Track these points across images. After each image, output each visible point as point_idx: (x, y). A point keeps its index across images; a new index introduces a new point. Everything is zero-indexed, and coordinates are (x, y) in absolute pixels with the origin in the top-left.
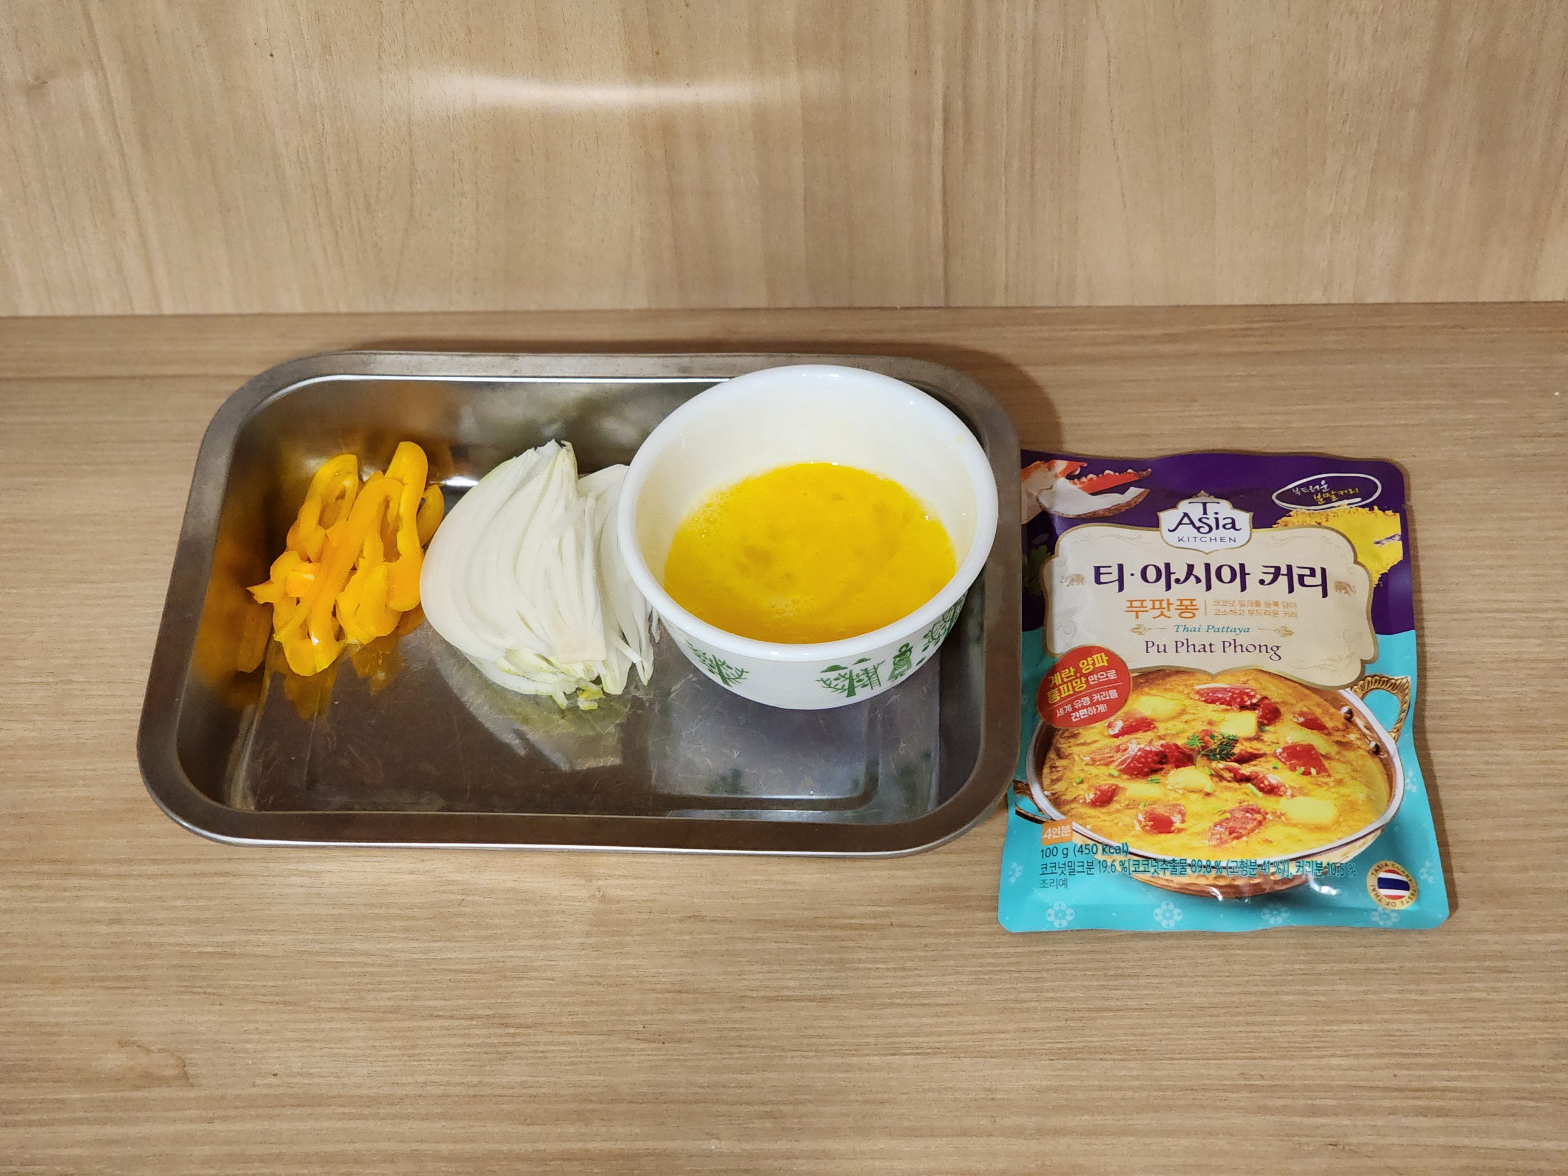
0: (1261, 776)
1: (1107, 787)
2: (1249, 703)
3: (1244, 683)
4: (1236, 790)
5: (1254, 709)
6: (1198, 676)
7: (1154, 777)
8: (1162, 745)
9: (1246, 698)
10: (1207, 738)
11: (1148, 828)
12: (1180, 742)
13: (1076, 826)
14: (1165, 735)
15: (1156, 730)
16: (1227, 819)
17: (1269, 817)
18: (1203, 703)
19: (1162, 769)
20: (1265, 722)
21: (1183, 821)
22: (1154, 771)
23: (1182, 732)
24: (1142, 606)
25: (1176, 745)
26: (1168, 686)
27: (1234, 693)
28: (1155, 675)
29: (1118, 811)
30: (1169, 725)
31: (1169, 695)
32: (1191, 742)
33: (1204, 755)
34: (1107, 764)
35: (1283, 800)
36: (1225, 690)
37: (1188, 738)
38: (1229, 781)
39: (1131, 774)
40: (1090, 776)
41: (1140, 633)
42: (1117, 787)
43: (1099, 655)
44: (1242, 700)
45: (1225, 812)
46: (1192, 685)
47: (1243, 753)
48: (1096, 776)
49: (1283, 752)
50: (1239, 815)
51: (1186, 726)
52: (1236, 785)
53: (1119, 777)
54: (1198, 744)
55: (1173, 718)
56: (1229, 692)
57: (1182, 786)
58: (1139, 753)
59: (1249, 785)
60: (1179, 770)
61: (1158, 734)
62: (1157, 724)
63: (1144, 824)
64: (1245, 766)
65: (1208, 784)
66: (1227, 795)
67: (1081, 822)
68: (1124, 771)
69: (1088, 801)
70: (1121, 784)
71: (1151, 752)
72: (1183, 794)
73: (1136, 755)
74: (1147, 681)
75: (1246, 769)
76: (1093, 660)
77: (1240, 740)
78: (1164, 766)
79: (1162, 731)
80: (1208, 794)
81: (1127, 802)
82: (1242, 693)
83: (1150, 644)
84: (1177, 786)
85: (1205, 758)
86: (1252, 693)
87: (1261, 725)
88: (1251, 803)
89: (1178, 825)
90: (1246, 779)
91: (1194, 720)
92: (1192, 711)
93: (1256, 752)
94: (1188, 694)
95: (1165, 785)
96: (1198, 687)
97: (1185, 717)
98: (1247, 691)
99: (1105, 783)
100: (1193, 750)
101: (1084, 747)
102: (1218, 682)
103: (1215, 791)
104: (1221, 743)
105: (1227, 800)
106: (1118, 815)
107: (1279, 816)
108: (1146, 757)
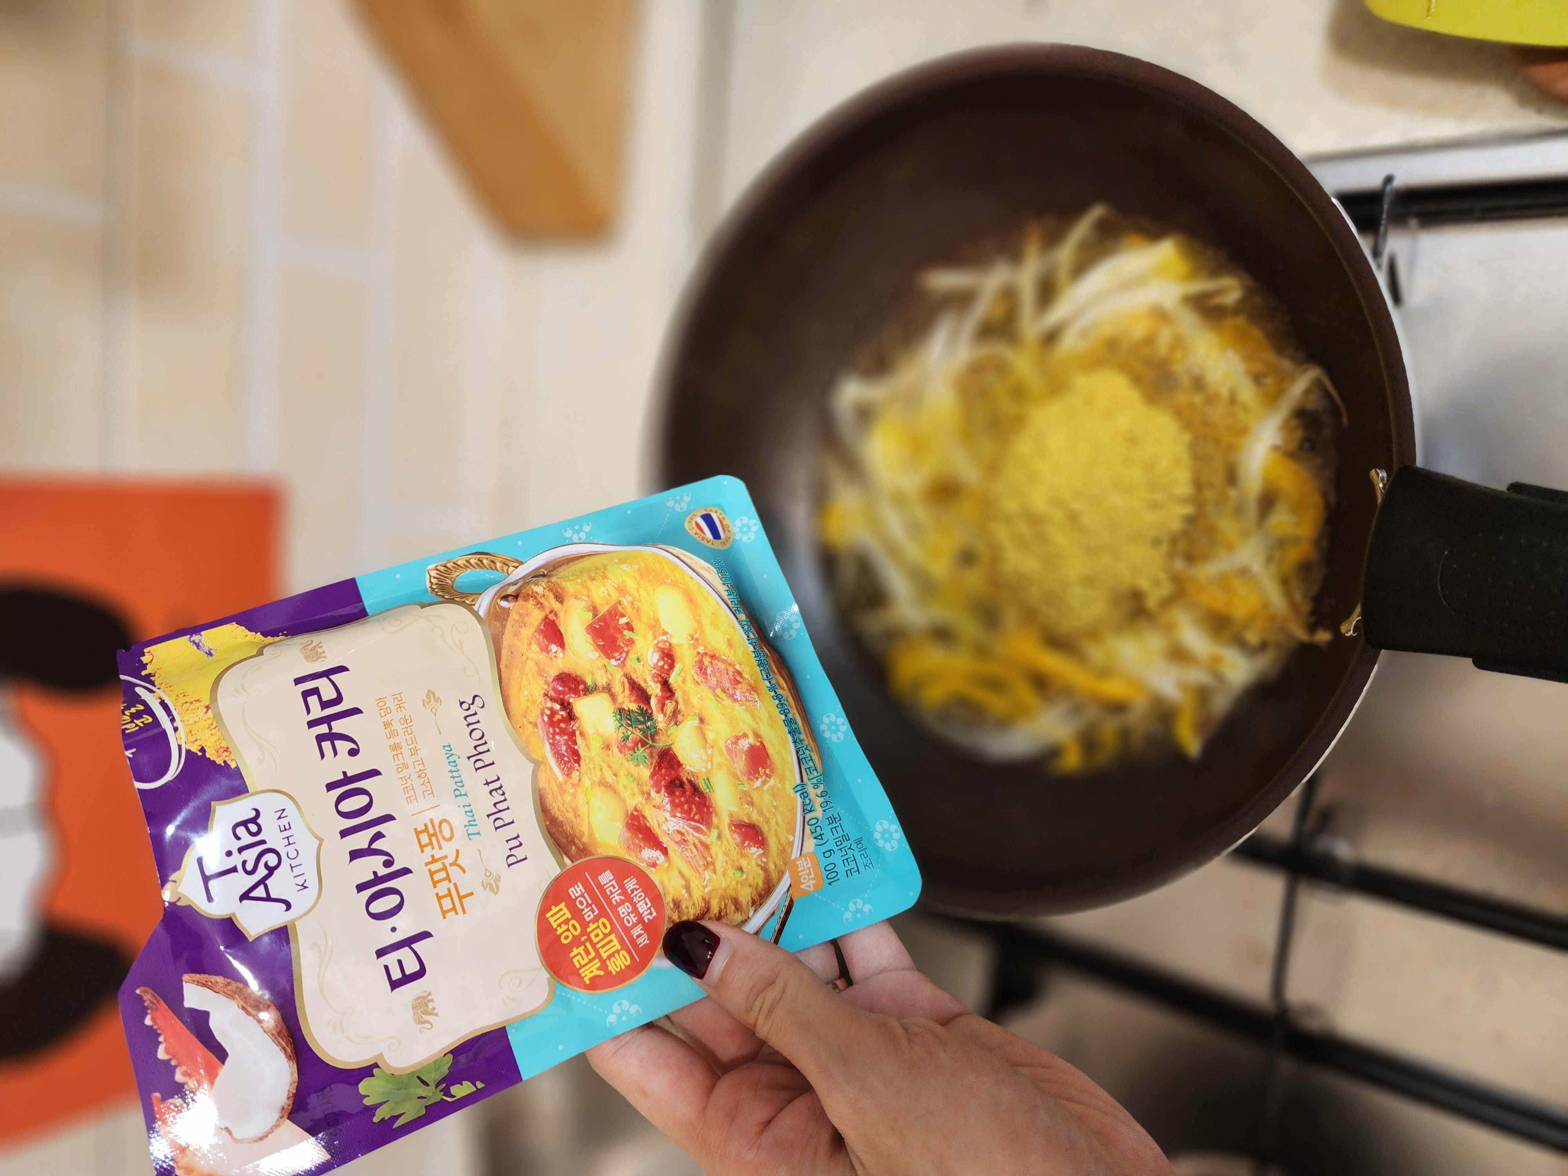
0: (654, 671)
1: (736, 836)
2: (562, 713)
3: (535, 725)
4: (685, 693)
5: (569, 704)
6: (542, 784)
7: (703, 786)
8: (658, 792)
9: (558, 717)
10: (629, 744)
11: (768, 772)
12: (645, 772)
13: (795, 854)
14: (643, 793)
15: (640, 807)
16: (723, 691)
17: (701, 650)
18: (582, 763)
19: (690, 781)
20: (581, 687)
21: (745, 736)
22: (695, 789)
23: (632, 776)
24: (449, 894)
25: (652, 775)
26: (570, 815)
27: (554, 734)
28: (558, 835)
29: (760, 813)
30: (626, 794)
31: (583, 809)
32: (641, 760)
33: (654, 741)
34: (706, 847)
35: (674, 641)
36: (554, 746)
37: (638, 765)
38: (677, 702)
39: (709, 814)
40: (729, 862)
41: (498, 879)
42: (731, 824)
43: (551, 920)
44: (559, 721)
45: (716, 695)
46: (560, 786)
47: (633, 698)
48: (726, 854)
49: (614, 658)
50: (714, 681)
51: (622, 774)
52: (678, 695)
53: (717, 827)
54: (641, 751)
55: (615, 791)
56: (554, 738)
57: (702, 751)
58: (679, 815)
59: (671, 680)
60: (682, 762)
61: (644, 802)
62: (631, 809)
63: (764, 777)
64: (650, 691)
65: (689, 724)
66: (695, 700)
67: (789, 850)
68: (709, 825)
69: (761, 851)
70: (726, 820)
71: (672, 803)
72: (712, 747)
73: (683, 818)
74: (572, 842)
75: (654, 689)
76: (559, 925)
77: (618, 706)
78: (685, 779)
79: (639, 799)
80: (702, 720)
81: (746, 806)
82: (552, 723)
83: (512, 860)
84: (705, 757)
85: (657, 737)
86: (548, 712)
87: (587, 691)
88: (692, 672)
89: (751, 740)
90: (665, 685)
91: (610, 767)
92: (598, 773)
93: (627, 685)
94: (574, 786)
95: (709, 771)
96: (560, 777)
97: (610, 778)
98: (546, 718)
99: (731, 839)
100: (651, 756)
101: (693, 885)
102: (544, 757)
103: (695, 714)
104: (631, 726)
105: (701, 699)
106: (765, 809)
107: (695, 641)
108: (681, 805)
